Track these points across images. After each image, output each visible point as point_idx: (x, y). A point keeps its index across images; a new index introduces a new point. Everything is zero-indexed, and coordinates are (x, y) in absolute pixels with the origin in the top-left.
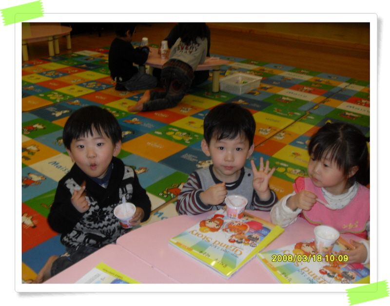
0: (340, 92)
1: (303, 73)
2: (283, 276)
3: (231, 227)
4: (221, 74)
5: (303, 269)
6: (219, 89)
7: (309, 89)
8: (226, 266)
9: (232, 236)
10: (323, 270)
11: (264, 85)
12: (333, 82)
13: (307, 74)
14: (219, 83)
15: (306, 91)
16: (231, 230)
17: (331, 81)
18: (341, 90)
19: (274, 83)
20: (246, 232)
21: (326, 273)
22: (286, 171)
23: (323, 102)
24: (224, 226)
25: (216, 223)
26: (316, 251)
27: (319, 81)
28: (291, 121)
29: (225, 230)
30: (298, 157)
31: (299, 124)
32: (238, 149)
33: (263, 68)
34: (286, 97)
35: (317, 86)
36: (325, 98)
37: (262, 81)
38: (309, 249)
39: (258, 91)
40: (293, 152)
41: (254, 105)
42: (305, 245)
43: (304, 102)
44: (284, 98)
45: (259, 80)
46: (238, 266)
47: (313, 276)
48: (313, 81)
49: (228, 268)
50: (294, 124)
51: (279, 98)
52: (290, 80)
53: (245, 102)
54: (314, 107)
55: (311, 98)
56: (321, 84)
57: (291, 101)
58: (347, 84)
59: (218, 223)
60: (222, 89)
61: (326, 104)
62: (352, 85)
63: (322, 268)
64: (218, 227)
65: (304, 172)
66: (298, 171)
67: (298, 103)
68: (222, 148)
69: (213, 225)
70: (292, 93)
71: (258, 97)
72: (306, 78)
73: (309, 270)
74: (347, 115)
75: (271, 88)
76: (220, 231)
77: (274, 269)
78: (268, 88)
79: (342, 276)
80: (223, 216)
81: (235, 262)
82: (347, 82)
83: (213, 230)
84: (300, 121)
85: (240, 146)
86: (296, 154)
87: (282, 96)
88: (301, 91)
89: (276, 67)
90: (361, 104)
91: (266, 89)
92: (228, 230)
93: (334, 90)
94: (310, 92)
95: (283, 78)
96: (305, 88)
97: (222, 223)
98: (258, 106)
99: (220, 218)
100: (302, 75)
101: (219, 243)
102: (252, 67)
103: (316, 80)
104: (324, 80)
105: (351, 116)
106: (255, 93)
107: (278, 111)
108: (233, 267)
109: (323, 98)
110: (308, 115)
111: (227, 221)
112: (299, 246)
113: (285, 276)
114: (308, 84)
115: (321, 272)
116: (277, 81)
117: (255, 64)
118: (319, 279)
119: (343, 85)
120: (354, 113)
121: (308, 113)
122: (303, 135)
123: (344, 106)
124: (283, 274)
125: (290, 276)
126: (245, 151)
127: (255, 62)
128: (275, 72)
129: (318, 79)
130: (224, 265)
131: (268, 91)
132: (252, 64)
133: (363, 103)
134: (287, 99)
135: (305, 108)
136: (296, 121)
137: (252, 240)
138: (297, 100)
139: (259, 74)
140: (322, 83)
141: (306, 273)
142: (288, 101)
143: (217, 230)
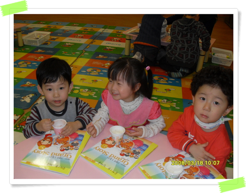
0: (100, 35)
1: (75, 26)
2: (100, 164)
3: (58, 141)
4: (22, 33)
5: (110, 156)
6: (23, 43)
7: (81, 36)
8: (64, 168)
9: (61, 147)
10: (122, 153)
11: (53, 37)
12: (95, 29)
13: (78, 26)
14: (23, 40)
15: (80, 37)
16: (59, 143)
17: (94, 29)
18: (101, 33)
19: (59, 35)
20: (69, 141)
21: (124, 155)
22: (79, 91)
23: (92, 43)
24: (54, 142)
25: (48, 141)
26: (114, 143)
27: (86, 29)
28: (75, 58)
29: (55, 144)
30: (85, 81)
31: (80, 59)
32: (61, 88)
33: (49, 25)
34: (68, 43)
35: (85, 33)
36: (92, 40)
37: (51, 35)
38: (110, 142)
39: (50, 42)
40: (81, 78)
41: (49, 51)
42: (107, 140)
43: (80, 45)
44: (67, 44)
45: (49, 35)
46: (72, 165)
47: (117, 159)
48: (82, 30)
49: (66, 169)
50: (77, 60)
51: (64, 44)
52: (68, 31)
53: (43, 50)
54: (87, 47)
55: (84, 41)
56: (88, 32)
57: (72, 45)
58: (103, 29)
59: (49, 140)
60: (25, 43)
61: (94, 43)
62: (106, 30)
63: (121, 152)
64: (50, 143)
65: (91, 90)
66: (87, 90)
67: (77, 45)
68: (50, 90)
69: (46, 142)
70: (72, 40)
71: (50, 46)
72: (78, 28)
73: (114, 156)
74: (108, 49)
75: (57, 38)
76: (52, 145)
77: (93, 161)
78: (55, 39)
79: (133, 154)
80: (51, 135)
81: (69, 163)
82: (102, 28)
83: (48, 146)
84: (80, 57)
85: (62, 86)
86: (83, 79)
87: (65, 43)
88: (77, 37)
89: (57, 24)
90: (114, 41)
91: (54, 39)
92: (57, 143)
93: (97, 34)
94: (82, 37)
95: (63, 30)
96: (79, 35)
97: (51, 139)
98: (51, 52)
99: (49, 136)
100: (75, 27)
101: (55, 154)
102: (42, 26)
103: (85, 29)
104: (89, 29)
105: (110, 49)
106: (48, 43)
107: (65, 53)
108: (69, 167)
109: (91, 40)
110: (84, 53)
111: (55, 137)
112: (104, 142)
113: (101, 164)
114: (79, 32)
115: (121, 155)
116: (60, 33)
117: (44, 24)
118: (121, 159)
119: (101, 30)
120: (111, 47)
121: (84, 52)
122: (84, 66)
123: (104, 43)
124: (99, 163)
125: (104, 163)
126: (67, 88)
127: (43, 22)
128: (58, 27)
129: (85, 28)
130: (63, 168)
131: (56, 40)
132: (41, 23)
133: (115, 40)
134: (69, 44)
135: (81, 48)
136: (78, 58)
137: (75, 146)
138: (75, 44)
139: (47, 30)
140: (88, 30)
141: (113, 158)
142: (70, 45)
143: (50, 145)
